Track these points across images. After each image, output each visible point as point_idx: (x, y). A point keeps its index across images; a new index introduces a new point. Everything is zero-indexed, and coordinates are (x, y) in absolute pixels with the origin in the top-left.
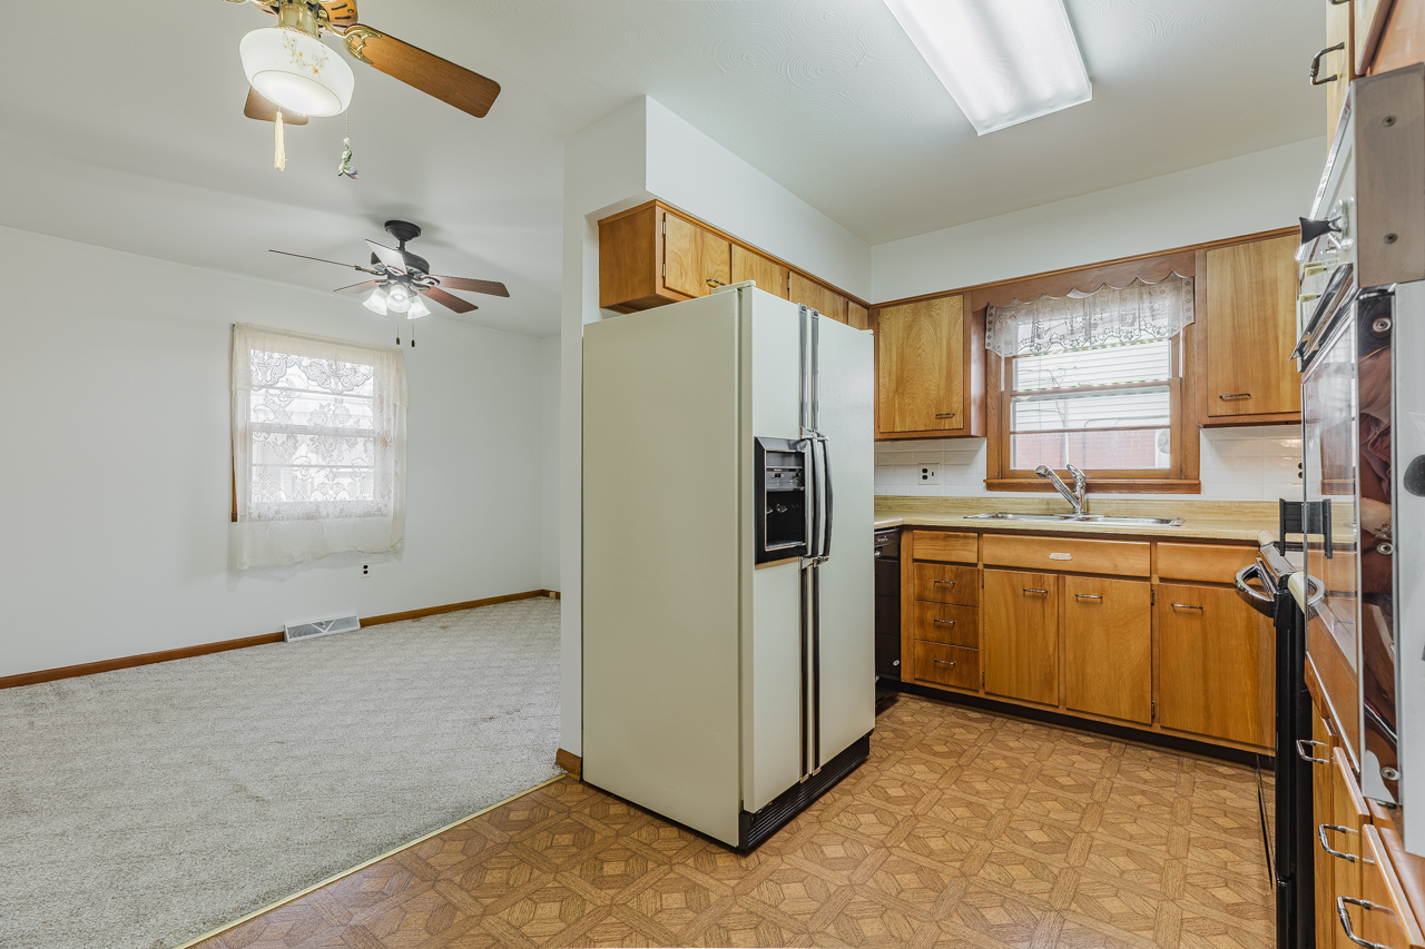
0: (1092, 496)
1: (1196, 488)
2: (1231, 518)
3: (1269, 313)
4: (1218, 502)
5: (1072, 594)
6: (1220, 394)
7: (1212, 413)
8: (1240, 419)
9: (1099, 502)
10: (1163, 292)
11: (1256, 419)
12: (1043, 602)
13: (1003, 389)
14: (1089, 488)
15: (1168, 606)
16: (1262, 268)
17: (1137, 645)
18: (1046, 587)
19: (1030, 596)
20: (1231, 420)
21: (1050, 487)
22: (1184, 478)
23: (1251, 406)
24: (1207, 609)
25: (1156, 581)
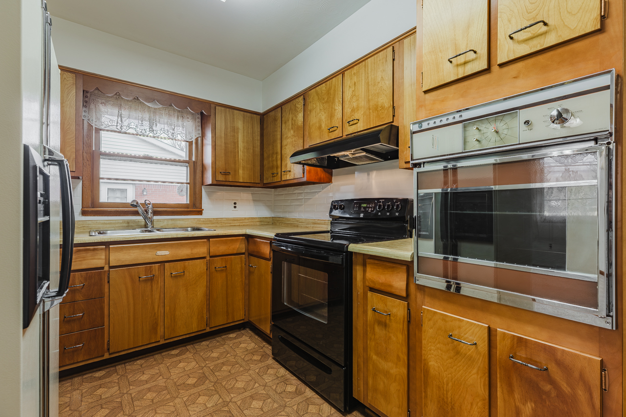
0: (155, 218)
1: (200, 212)
2: (214, 225)
3: (236, 140)
4: (209, 219)
5: (169, 273)
6: (220, 171)
7: (217, 179)
8: (227, 183)
9: (158, 220)
10: (188, 118)
11: (232, 184)
12: (152, 283)
13: (94, 149)
14: (155, 213)
15: (214, 269)
16: (234, 121)
17: (200, 291)
18: (154, 273)
19: (143, 281)
20: (223, 183)
21: (136, 213)
22: (194, 208)
23: (230, 178)
24: (228, 266)
25: (208, 258)
